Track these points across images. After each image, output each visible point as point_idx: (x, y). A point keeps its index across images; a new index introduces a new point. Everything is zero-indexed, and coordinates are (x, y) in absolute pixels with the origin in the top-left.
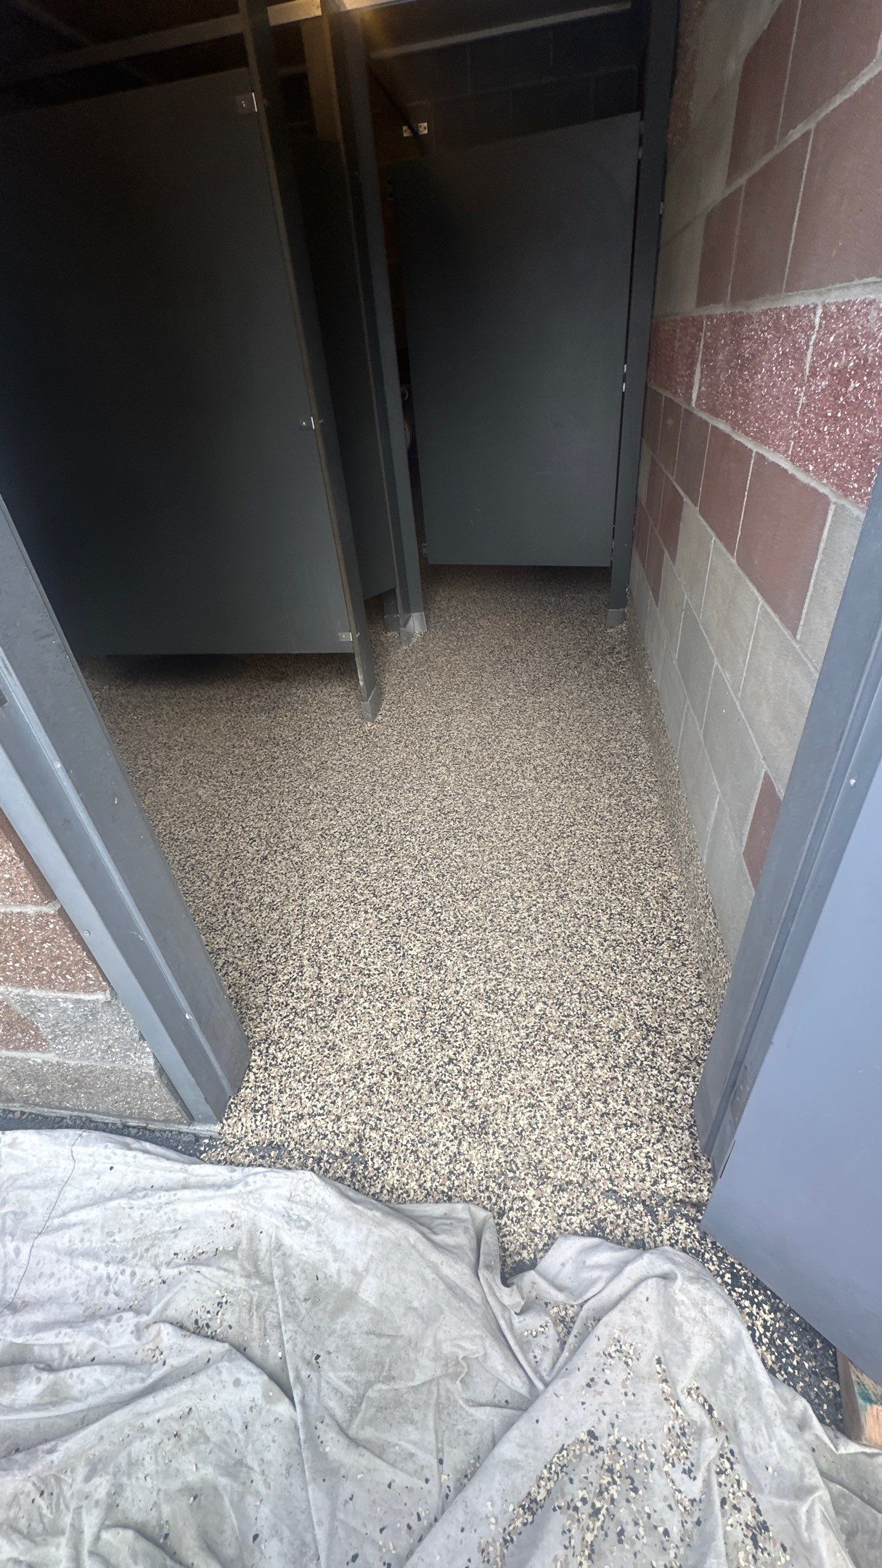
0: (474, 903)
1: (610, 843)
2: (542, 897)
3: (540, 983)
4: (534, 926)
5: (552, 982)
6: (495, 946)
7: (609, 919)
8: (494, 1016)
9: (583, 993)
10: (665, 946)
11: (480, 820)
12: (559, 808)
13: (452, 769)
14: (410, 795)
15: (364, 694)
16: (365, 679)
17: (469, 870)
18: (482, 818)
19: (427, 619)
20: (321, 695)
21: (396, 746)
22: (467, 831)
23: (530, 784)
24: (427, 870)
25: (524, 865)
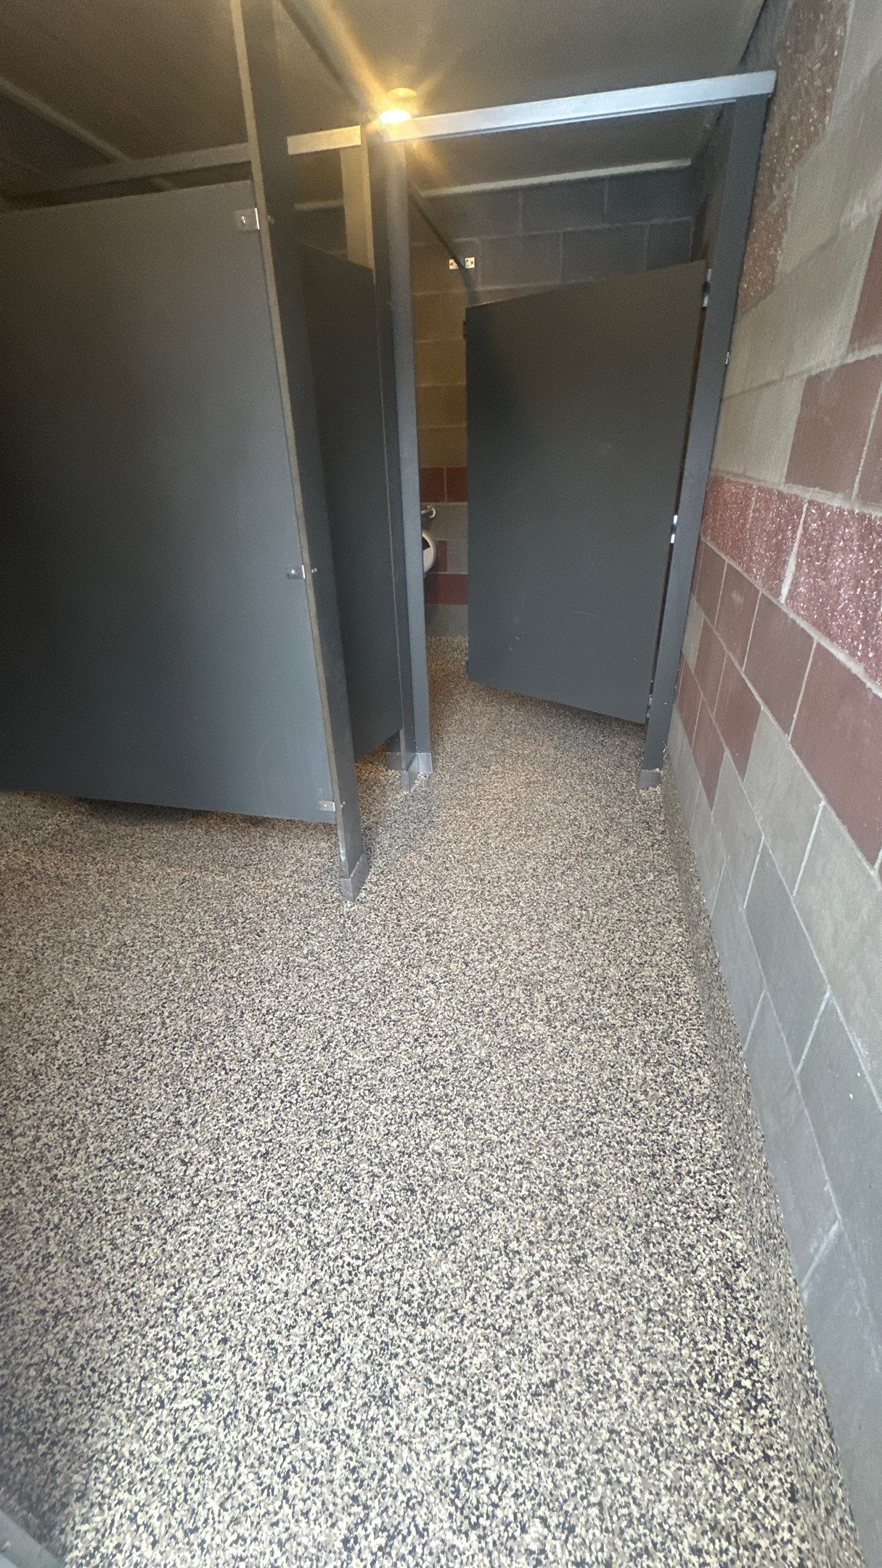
0: (451, 1257)
1: (645, 1155)
2: (547, 1257)
3: (538, 1465)
4: (534, 1322)
5: (559, 1465)
6: (475, 1360)
7: (647, 1320)
8: (461, 1543)
9: (607, 1503)
10: (733, 1401)
11: (471, 1087)
12: (577, 1078)
13: (442, 990)
14: (384, 1029)
15: (346, 870)
16: (348, 854)
17: (449, 1184)
18: (474, 1082)
19: (434, 761)
20: (299, 852)
21: (376, 942)
22: (453, 1106)
23: (541, 1028)
24: (390, 1176)
25: (526, 1184)
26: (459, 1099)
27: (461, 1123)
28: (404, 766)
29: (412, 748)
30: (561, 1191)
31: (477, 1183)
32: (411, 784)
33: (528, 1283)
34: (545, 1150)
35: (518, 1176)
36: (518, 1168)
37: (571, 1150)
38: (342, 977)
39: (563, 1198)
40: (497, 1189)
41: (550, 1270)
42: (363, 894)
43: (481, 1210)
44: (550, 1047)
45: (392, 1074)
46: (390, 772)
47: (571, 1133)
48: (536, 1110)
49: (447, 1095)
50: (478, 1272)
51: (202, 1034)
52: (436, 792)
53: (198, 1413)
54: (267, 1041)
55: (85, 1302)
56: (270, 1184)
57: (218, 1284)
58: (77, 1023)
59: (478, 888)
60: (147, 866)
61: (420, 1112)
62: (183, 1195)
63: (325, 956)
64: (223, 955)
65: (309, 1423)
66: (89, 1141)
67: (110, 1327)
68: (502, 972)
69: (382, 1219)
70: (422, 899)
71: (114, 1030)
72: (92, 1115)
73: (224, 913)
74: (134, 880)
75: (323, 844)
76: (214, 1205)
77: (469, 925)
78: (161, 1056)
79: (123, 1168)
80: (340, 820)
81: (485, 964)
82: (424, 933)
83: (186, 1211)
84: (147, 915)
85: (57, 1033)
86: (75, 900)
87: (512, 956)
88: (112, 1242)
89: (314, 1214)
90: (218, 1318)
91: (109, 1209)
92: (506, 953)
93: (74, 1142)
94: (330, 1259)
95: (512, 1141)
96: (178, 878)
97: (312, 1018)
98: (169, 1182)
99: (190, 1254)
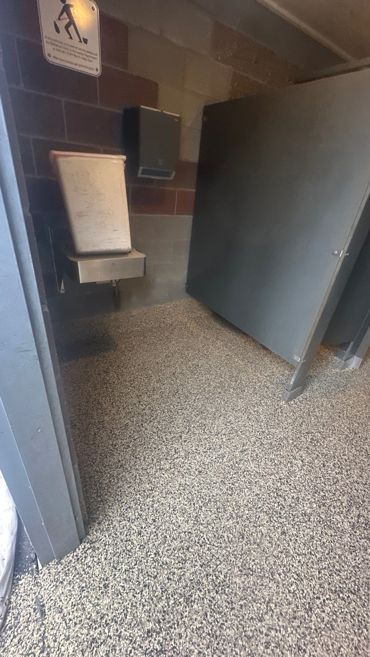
0: (242, 579)
2: (285, 629)
4: (262, 648)
6: (228, 631)
11: (293, 520)
12: (354, 567)
13: (305, 468)
14: (270, 463)
15: (290, 388)
16: (294, 382)
17: (259, 550)
18: (296, 519)
19: (362, 363)
20: (275, 369)
21: (287, 426)
22: (281, 520)
23: (346, 525)
24: (238, 523)
25: (294, 586)
26: (284, 520)
27: (279, 530)
28: (344, 358)
29: (354, 352)
30: (311, 609)
31: (272, 563)
32: (343, 368)
33: (270, 629)
34: (314, 582)
35: (293, 579)
36: (295, 576)
37: (328, 596)
38: (264, 430)
39: (310, 613)
40: (280, 574)
41: (283, 636)
42: (292, 402)
43: (267, 575)
44: (346, 539)
45: (262, 484)
46: (335, 358)
47: (333, 589)
48: (320, 560)
49: (280, 513)
50: (250, 598)
51: (204, 413)
52: (355, 378)
53: (136, 534)
54: (223, 432)
55: (129, 469)
56: (195, 483)
57: (163, 501)
58: (172, 382)
59: (352, 436)
60: (219, 344)
61: (265, 510)
62: (169, 461)
63: (262, 416)
64: (226, 390)
65: (161, 578)
66: (156, 421)
67: (130, 483)
68: (341, 483)
69: (225, 535)
70: (318, 422)
71: (180, 392)
72: (161, 414)
73: (235, 375)
74: (212, 345)
75: (287, 372)
76: (176, 473)
77: (336, 449)
78: (188, 410)
79: (159, 438)
80: (299, 366)
81: (334, 473)
82: (310, 437)
83: (167, 468)
84: (210, 360)
85: (166, 381)
86: (192, 342)
87: (351, 480)
88: (145, 458)
89: (203, 508)
90: (156, 511)
91: (149, 447)
92: (349, 476)
93: (152, 418)
94: (199, 530)
95: (299, 562)
96: (226, 353)
97: (243, 436)
98: (168, 453)
99: (161, 482)
